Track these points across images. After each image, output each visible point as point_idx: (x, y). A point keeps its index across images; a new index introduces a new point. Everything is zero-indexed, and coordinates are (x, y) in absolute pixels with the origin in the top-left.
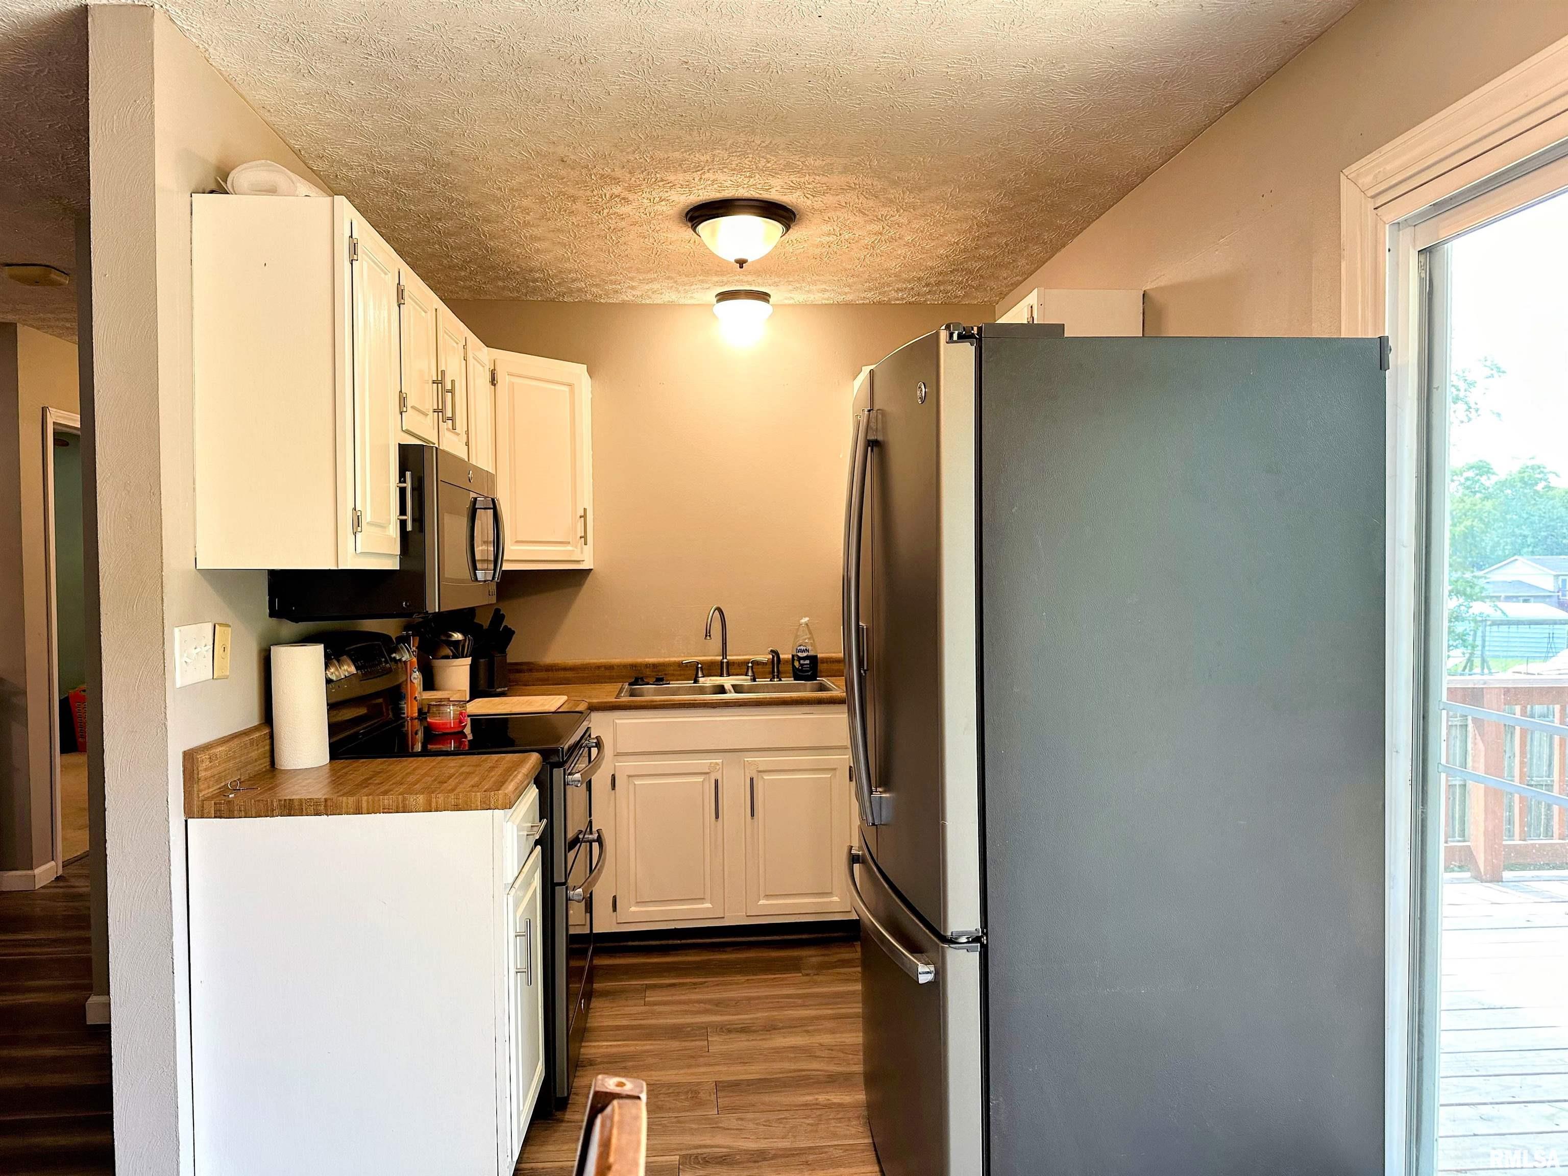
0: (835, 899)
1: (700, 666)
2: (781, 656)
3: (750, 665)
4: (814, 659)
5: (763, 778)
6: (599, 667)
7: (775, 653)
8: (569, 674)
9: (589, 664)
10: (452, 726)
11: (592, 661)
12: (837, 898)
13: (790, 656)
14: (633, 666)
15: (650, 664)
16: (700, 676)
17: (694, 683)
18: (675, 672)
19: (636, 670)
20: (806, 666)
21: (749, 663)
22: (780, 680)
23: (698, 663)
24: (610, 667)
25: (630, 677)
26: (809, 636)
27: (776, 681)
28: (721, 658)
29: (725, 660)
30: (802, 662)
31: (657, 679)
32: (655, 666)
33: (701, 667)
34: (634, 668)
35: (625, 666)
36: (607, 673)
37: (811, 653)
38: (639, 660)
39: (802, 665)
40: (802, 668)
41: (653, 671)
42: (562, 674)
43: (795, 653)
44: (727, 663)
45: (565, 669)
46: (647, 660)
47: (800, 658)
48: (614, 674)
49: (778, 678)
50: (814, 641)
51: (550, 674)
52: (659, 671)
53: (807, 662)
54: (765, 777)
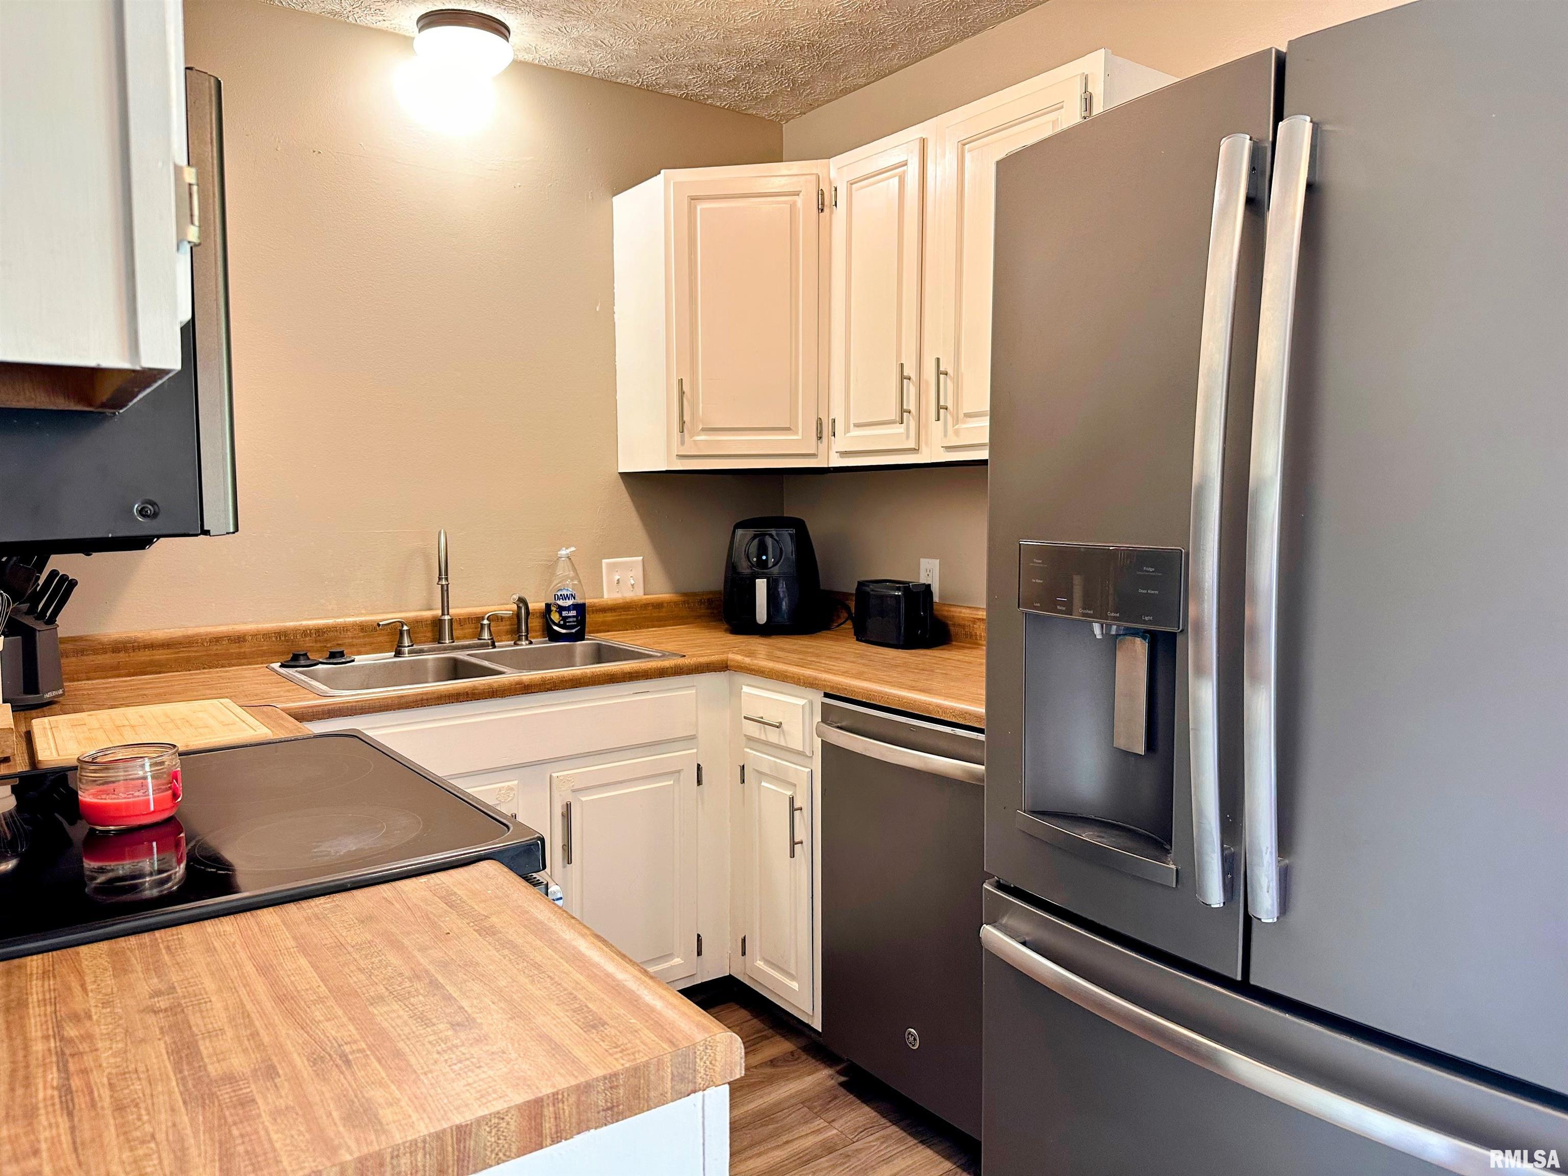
0: (677, 961)
1: (405, 628)
2: (531, 606)
3: (486, 622)
4: (580, 609)
5: (579, 800)
6: (217, 640)
7: (522, 600)
8: (160, 655)
9: (198, 635)
10: (152, 808)
11: (202, 630)
12: (679, 959)
13: (543, 605)
14: (281, 635)
15: (310, 630)
16: (407, 644)
17: (395, 656)
18: (356, 641)
19: (287, 641)
20: (571, 620)
21: (483, 619)
22: (531, 643)
23: (402, 624)
24: (239, 637)
25: (283, 653)
26: (572, 574)
27: (524, 645)
28: (440, 612)
29: (447, 617)
30: (564, 613)
31: (331, 653)
32: (320, 633)
33: (408, 631)
34: (283, 638)
35: (267, 635)
36: (234, 649)
37: (579, 601)
38: (291, 624)
39: (564, 618)
40: (565, 622)
41: (316, 641)
42: (144, 656)
43: (551, 600)
44: (451, 621)
45: (151, 646)
46: (304, 623)
47: (561, 609)
48: (246, 648)
49: (527, 639)
50: (580, 581)
51: (122, 657)
52: (326, 641)
53: (573, 613)
54: (584, 799)
